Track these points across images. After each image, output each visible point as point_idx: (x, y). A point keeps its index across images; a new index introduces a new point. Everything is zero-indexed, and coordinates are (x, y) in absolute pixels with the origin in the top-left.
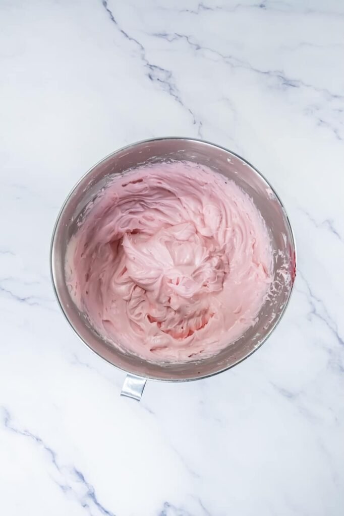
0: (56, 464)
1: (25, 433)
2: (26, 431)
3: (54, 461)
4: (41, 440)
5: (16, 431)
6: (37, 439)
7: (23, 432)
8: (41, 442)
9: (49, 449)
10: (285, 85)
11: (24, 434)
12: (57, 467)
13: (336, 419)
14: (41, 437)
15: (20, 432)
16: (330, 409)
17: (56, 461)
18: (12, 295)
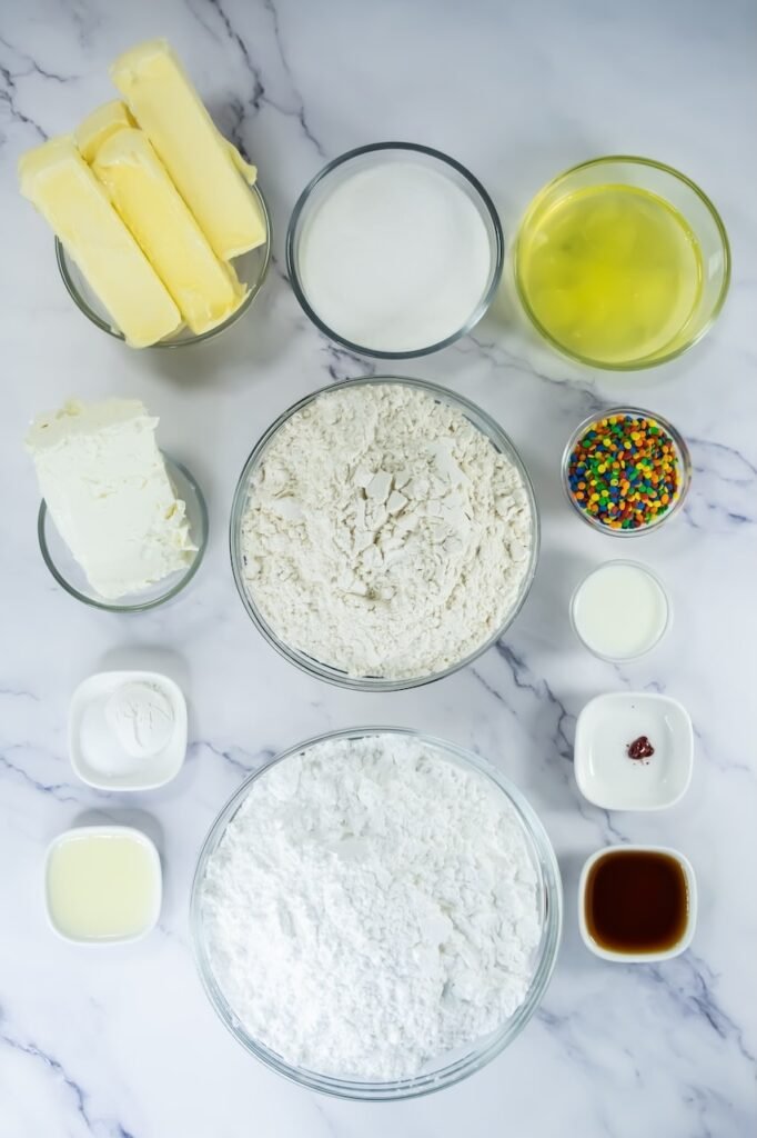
0: (84, 1115)
1: (30, 1049)
2: (31, 1045)
3: (81, 1109)
4: (59, 1066)
5: (12, 1043)
6: (52, 1063)
7: (26, 1047)
8: (59, 1069)
9: (73, 1085)
11: (28, 1051)
12: (87, 1120)
13: (638, 1074)
14: (58, 1060)
15: (20, 1047)
16: (627, 1052)
17: (85, 1107)
18: (27, 777)
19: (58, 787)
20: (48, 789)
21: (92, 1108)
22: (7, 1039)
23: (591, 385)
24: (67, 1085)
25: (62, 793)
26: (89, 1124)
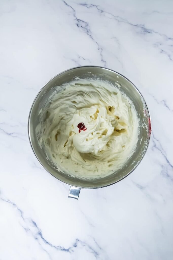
0: (23, 218)
1: (8, 201)
2: (8, 200)
3: (22, 216)
5: (3, 200)
6: (14, 205)
7: (7, 201)
8: (16, 206)
9: (19, 210)
10: (145, 32)
11: (7, 202)
12: (23, 219)
13: (164, 200)
14: (15, 203)
15: (5, 201)
16: (161, 195)
18: (4, 131)
19: (12, 133)
20: (10, 134)
21: (25, 216)
23: (143, 25)
25: (14, 135)
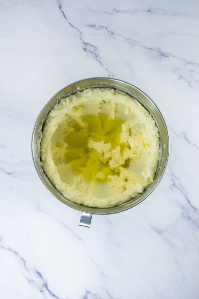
0: (26, 267)
1: (9, 249)
3: (25, 265)
4: (18, 253)
5: (4, 248)
6: (16, 253)
7: (8, 249)
9: (22, 259)
10: (161, 56)
11: (8, 250)
12: (26, 269)
13: (185, 246)
15: (6, 249)
16: (182, 240)
17: (26, 265)
18: (4, 170)
19: (13, 173)
20: (10, 174)
21: (28, 265)
22: (2, 247)
23: (159, 49)
24: (20, 259)
25: (15, 174)
26: (27, 270)
